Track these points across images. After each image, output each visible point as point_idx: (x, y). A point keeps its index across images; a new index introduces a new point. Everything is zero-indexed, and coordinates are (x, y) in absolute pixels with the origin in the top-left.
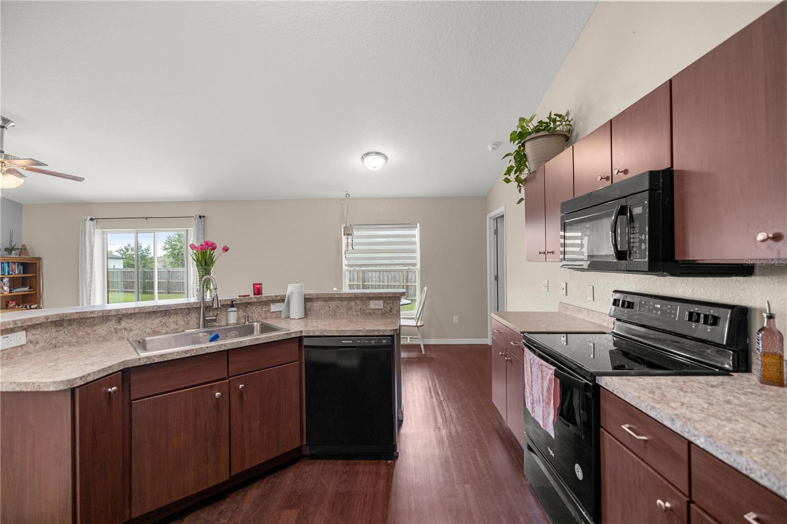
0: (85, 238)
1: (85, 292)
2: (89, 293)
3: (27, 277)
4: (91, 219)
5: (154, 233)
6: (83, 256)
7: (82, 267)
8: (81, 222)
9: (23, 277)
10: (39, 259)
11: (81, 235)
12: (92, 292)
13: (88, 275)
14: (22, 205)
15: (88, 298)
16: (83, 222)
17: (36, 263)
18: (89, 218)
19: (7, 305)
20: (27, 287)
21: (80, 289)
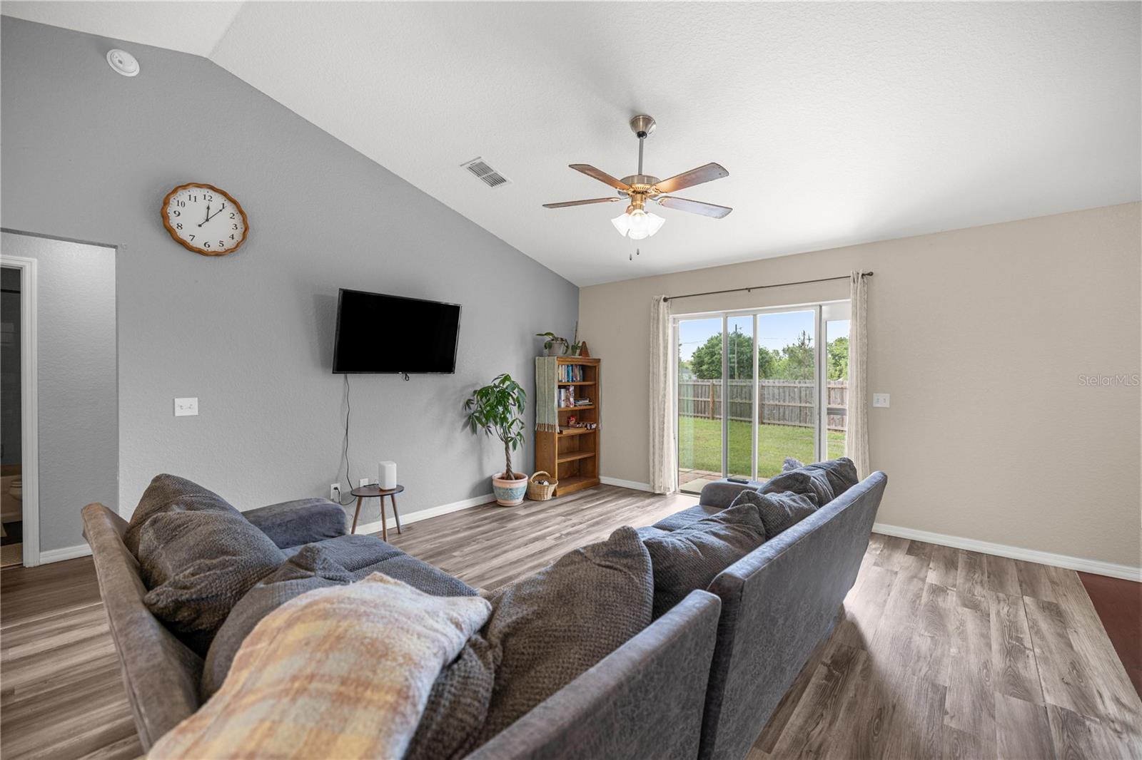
0: (658, 328)
1: (656, 411)
2: (662, 412)
3: (585, 385)
4: (665, 300)
5: (755, 315)
6: (655, 357)
7: (653, 373)
8: (652, 305)
9: (580, 386)
10: (598, 361)
11: (652, 324)
12: (666, 411)
13: (662, 385)
14: (578, 288)
15: (661, 419)
16: (654, 305)
17: (595, 367)
18: (663, 297)
19: (568, 423)
20: (586, 399)
21: (651, 406)
